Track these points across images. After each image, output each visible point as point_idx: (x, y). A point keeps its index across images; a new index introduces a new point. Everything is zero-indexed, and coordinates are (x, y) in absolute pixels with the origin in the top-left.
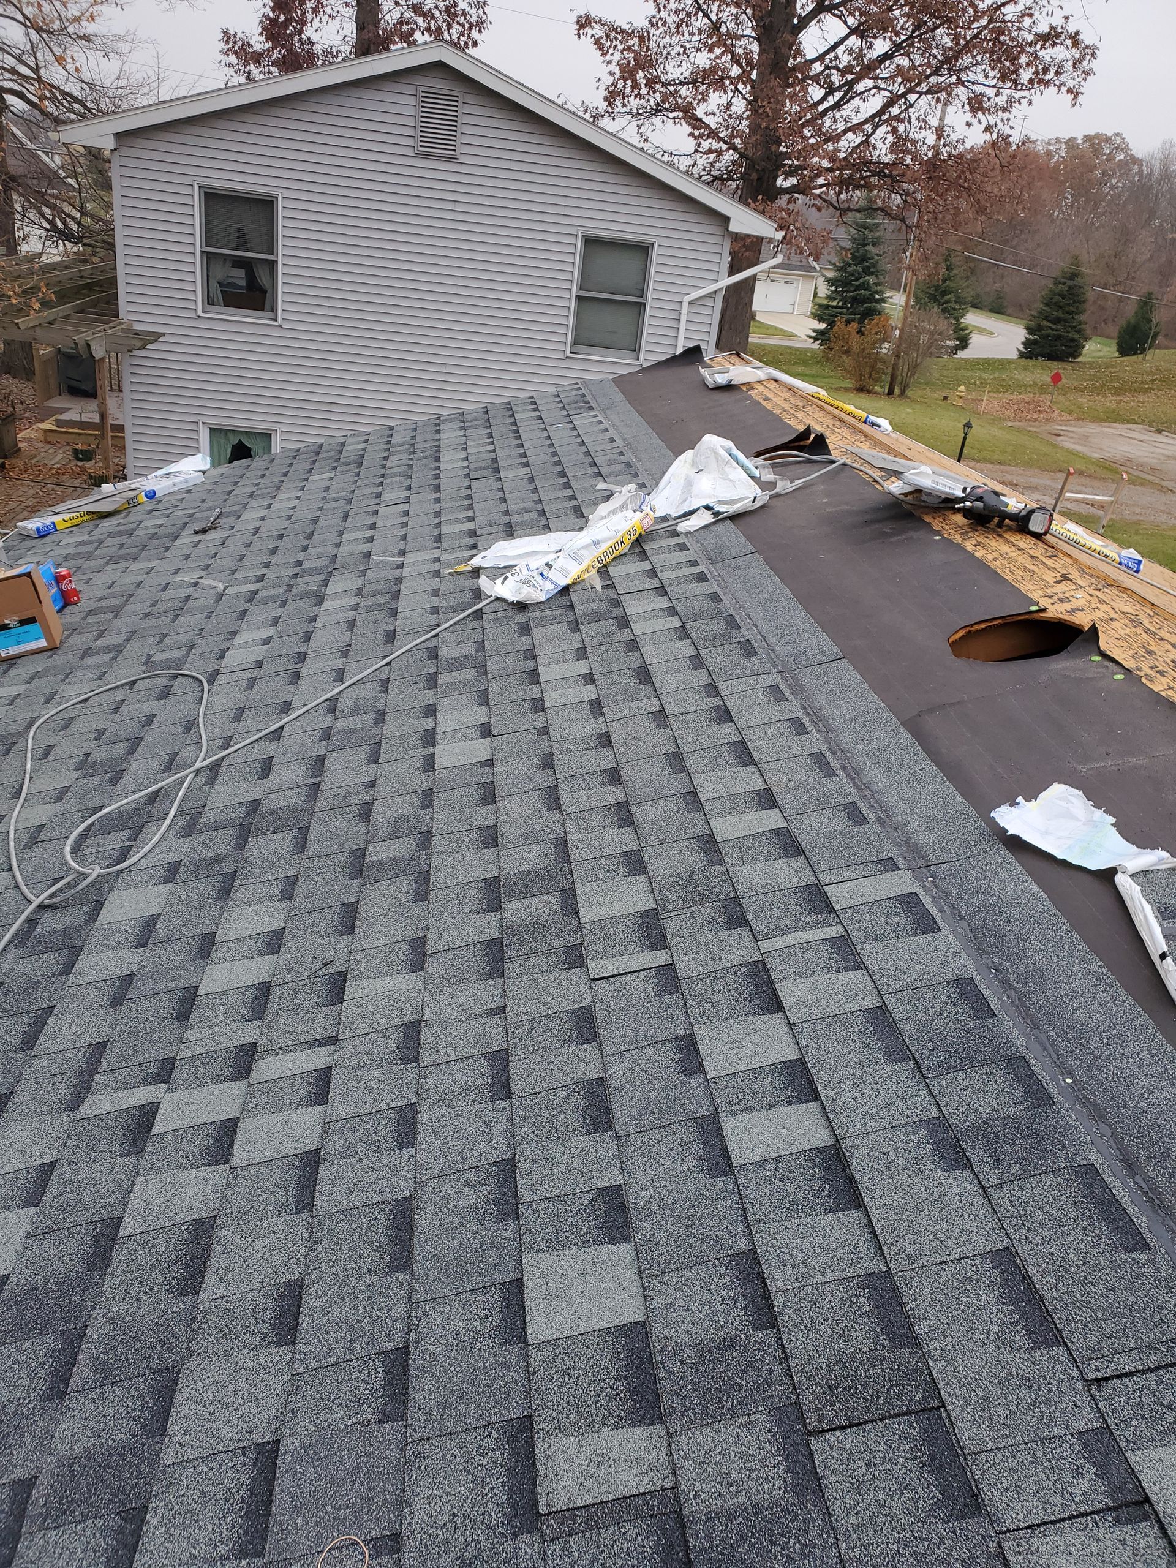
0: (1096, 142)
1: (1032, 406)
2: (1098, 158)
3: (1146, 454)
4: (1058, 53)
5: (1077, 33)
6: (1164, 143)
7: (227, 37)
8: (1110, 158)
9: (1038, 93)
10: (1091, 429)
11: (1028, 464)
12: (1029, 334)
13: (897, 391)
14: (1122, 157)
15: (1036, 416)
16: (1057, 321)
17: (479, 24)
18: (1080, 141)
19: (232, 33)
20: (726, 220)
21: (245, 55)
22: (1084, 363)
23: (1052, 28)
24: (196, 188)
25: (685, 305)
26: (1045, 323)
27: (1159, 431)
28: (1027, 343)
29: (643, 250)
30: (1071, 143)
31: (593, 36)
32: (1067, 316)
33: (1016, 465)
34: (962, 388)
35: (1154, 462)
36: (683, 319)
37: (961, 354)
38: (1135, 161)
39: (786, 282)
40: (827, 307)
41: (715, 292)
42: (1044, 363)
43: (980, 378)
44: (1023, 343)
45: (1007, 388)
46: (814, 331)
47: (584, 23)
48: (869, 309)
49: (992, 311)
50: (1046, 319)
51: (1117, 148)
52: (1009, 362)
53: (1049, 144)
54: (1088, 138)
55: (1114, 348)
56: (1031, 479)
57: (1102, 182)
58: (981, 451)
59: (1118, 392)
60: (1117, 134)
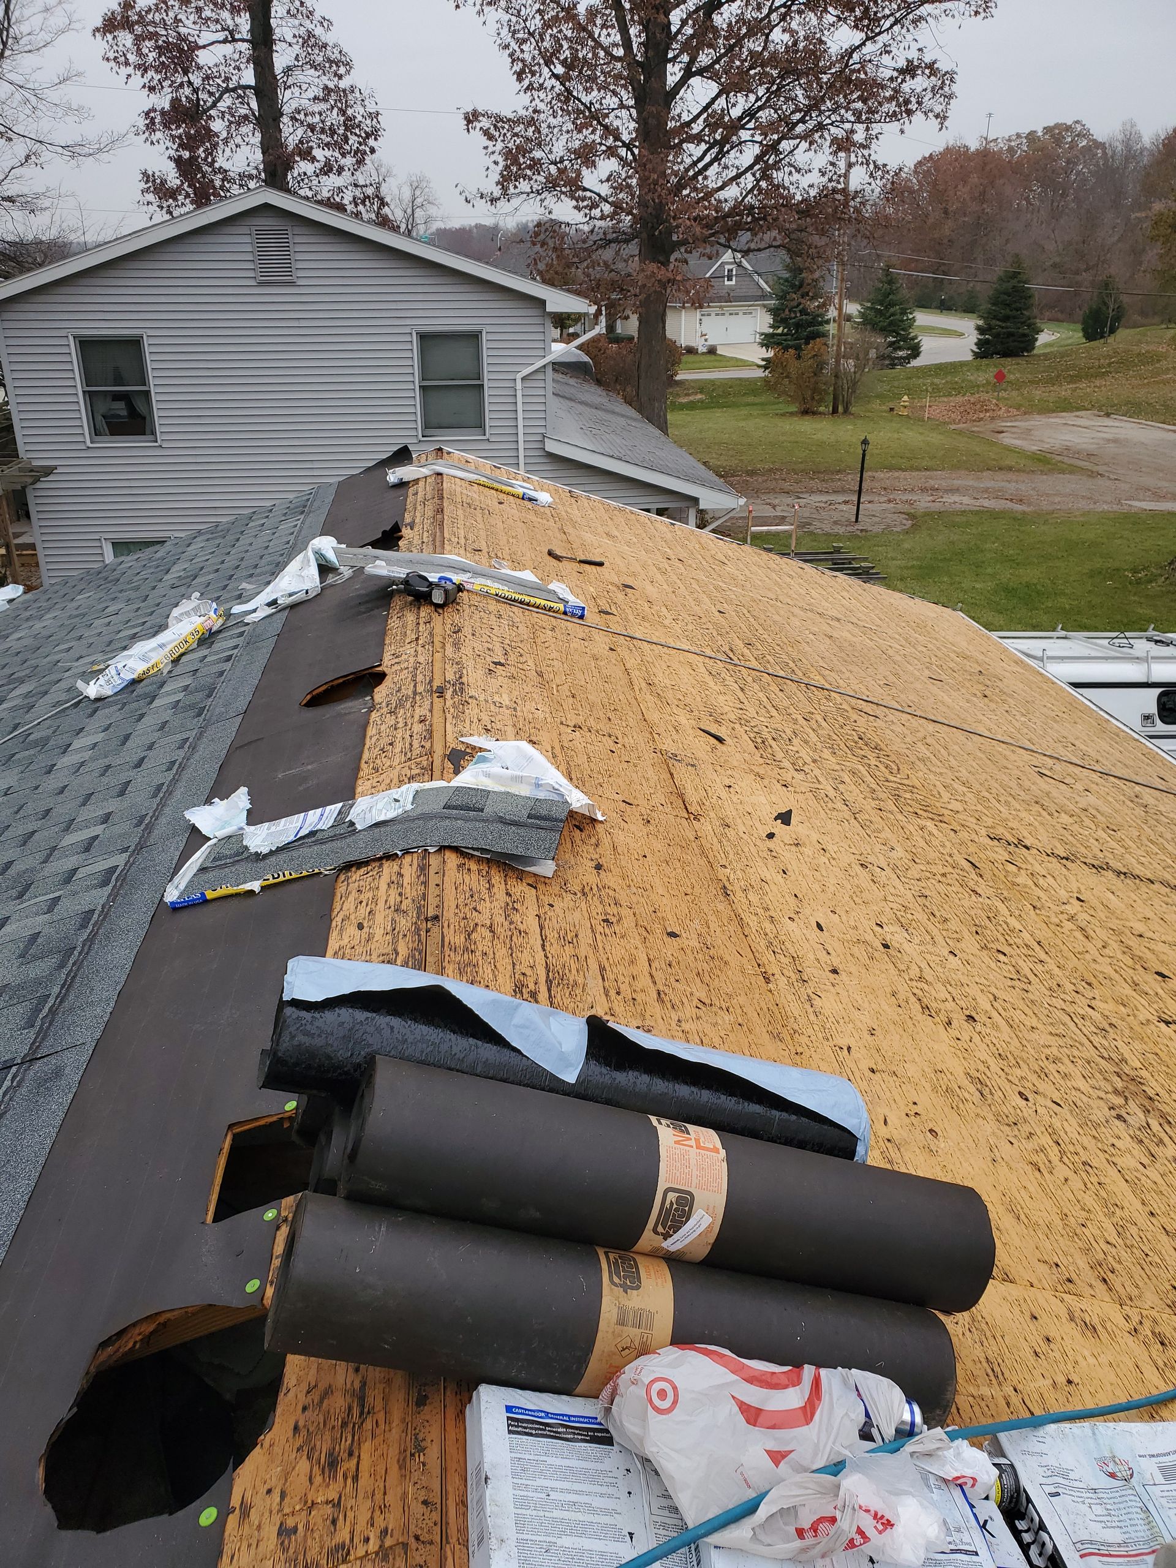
0: (1056, 132)
1: (978, 406)
2: (1060, 147)
3: (1086, 440)
4: (919, 83)
5: (934, 62)
6: (1124, 124)
7: (146, 176)
8: (1073, 145)
9: (907, 122)
10: (1037, 421)
11: (955, 467)
12: (981, 334)
13: (841, 409)
14: (1084, 143)
15: (982, 415)
16: (1006, 319)
17: (374, 133)
18: (1040, 134)
19: (150, 173)
20: (543, 303)
21: (162, 191)
22: (1039, 356)
23: (910, 62)
24: (71, 339)
25: (519, 382)
26: (994, 322)
27: (1108, 415)
28: (979, 344)
29: (473, 338)
30: (1031, 136)
31: (481, 128)
32: (1014, 313)
33: (943, 469)
34: (906, 398)
35: (1092, 448)
36: (519, 394)
37: (915, 363)
38: (1101, 146)
39: (745, 314)
40: (772, 335)
41: (544, 366)
42: (998, 361)
43: (932, 384)
44: (976, 344)
45: (959, 390)
46: (763, 360)
47: (471, 118)
48: (812, 332)
49: (965, 311)
50: (995, 318)
51: (1078, 135)
52: (962, 364)
53: (1009, 140)
54: (1048, 130)
55: (1081, 334)
56: (955, 482)
57: (1067, 172)
58: (909, 459)
59: (1073, 379)
60: (1077, 122)
